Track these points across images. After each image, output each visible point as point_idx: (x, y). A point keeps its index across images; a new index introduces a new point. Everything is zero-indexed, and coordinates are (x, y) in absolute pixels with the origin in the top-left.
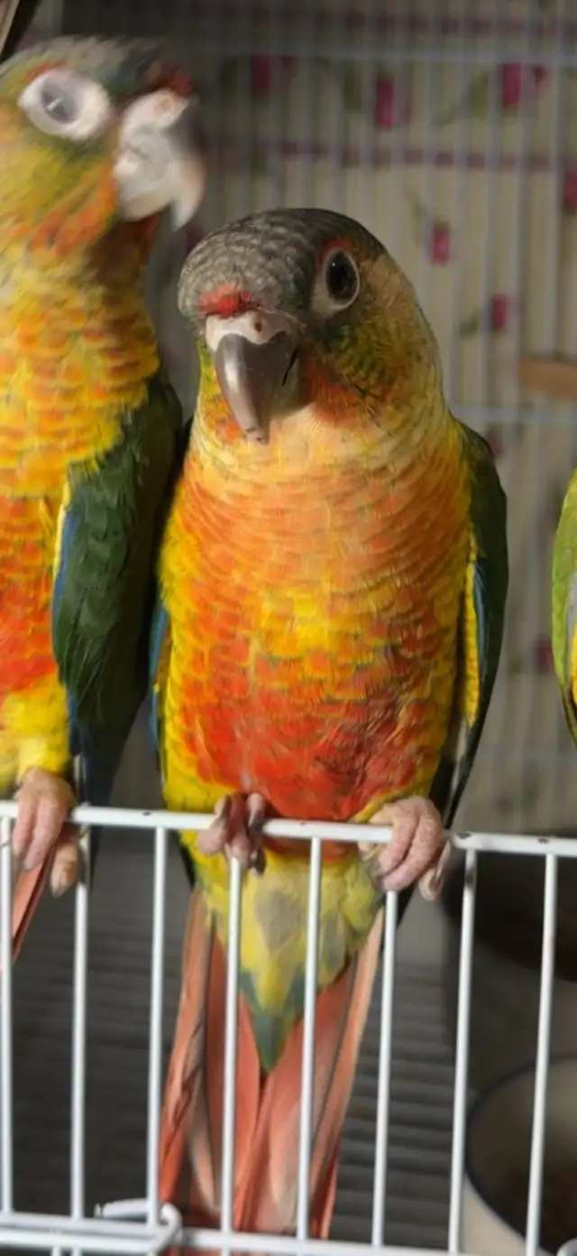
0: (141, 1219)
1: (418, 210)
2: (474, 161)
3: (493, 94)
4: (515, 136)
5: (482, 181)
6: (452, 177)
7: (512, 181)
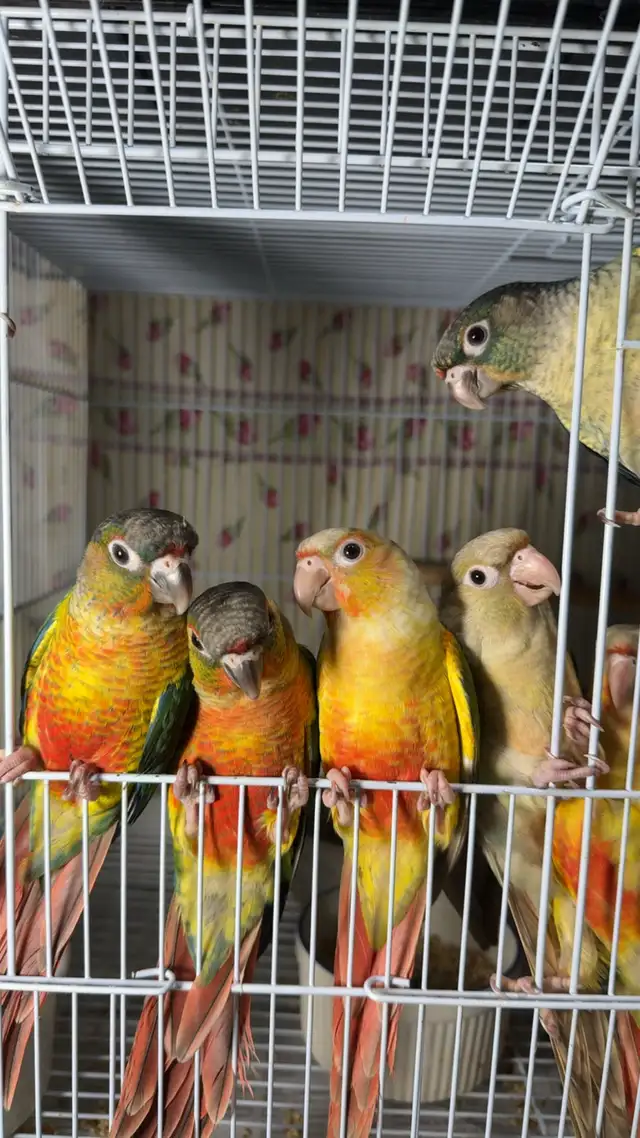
0: (155, 978)
1: (261, 483)
2: (287, 460)
3: (296, 428)
4: (306, 449)
5: (291, 468)
6: (278, 467)
7: (305, 469)
